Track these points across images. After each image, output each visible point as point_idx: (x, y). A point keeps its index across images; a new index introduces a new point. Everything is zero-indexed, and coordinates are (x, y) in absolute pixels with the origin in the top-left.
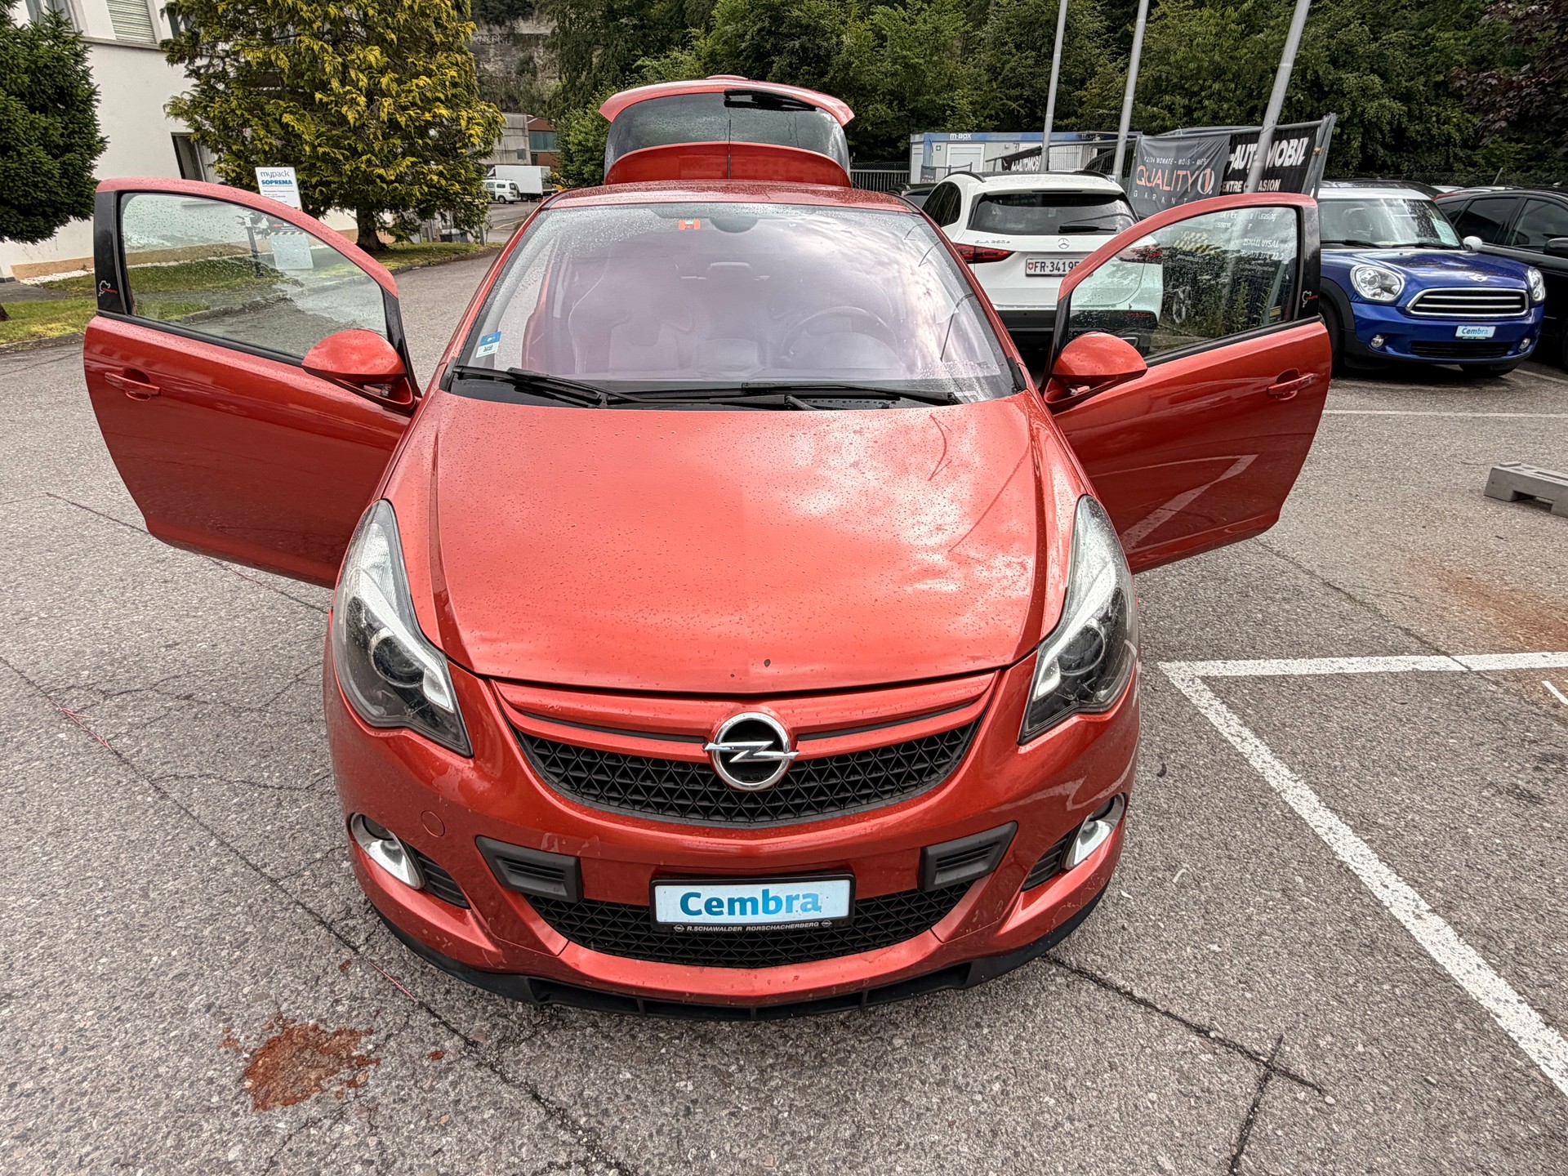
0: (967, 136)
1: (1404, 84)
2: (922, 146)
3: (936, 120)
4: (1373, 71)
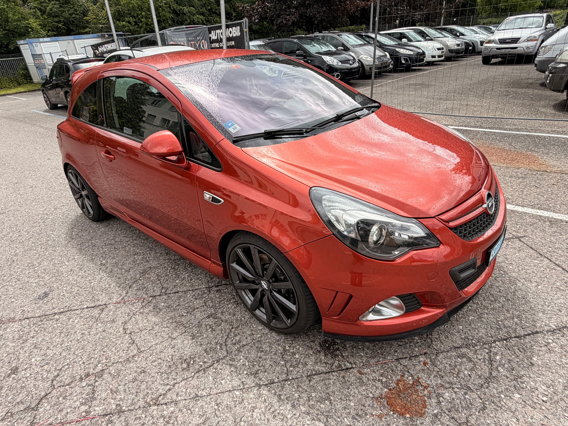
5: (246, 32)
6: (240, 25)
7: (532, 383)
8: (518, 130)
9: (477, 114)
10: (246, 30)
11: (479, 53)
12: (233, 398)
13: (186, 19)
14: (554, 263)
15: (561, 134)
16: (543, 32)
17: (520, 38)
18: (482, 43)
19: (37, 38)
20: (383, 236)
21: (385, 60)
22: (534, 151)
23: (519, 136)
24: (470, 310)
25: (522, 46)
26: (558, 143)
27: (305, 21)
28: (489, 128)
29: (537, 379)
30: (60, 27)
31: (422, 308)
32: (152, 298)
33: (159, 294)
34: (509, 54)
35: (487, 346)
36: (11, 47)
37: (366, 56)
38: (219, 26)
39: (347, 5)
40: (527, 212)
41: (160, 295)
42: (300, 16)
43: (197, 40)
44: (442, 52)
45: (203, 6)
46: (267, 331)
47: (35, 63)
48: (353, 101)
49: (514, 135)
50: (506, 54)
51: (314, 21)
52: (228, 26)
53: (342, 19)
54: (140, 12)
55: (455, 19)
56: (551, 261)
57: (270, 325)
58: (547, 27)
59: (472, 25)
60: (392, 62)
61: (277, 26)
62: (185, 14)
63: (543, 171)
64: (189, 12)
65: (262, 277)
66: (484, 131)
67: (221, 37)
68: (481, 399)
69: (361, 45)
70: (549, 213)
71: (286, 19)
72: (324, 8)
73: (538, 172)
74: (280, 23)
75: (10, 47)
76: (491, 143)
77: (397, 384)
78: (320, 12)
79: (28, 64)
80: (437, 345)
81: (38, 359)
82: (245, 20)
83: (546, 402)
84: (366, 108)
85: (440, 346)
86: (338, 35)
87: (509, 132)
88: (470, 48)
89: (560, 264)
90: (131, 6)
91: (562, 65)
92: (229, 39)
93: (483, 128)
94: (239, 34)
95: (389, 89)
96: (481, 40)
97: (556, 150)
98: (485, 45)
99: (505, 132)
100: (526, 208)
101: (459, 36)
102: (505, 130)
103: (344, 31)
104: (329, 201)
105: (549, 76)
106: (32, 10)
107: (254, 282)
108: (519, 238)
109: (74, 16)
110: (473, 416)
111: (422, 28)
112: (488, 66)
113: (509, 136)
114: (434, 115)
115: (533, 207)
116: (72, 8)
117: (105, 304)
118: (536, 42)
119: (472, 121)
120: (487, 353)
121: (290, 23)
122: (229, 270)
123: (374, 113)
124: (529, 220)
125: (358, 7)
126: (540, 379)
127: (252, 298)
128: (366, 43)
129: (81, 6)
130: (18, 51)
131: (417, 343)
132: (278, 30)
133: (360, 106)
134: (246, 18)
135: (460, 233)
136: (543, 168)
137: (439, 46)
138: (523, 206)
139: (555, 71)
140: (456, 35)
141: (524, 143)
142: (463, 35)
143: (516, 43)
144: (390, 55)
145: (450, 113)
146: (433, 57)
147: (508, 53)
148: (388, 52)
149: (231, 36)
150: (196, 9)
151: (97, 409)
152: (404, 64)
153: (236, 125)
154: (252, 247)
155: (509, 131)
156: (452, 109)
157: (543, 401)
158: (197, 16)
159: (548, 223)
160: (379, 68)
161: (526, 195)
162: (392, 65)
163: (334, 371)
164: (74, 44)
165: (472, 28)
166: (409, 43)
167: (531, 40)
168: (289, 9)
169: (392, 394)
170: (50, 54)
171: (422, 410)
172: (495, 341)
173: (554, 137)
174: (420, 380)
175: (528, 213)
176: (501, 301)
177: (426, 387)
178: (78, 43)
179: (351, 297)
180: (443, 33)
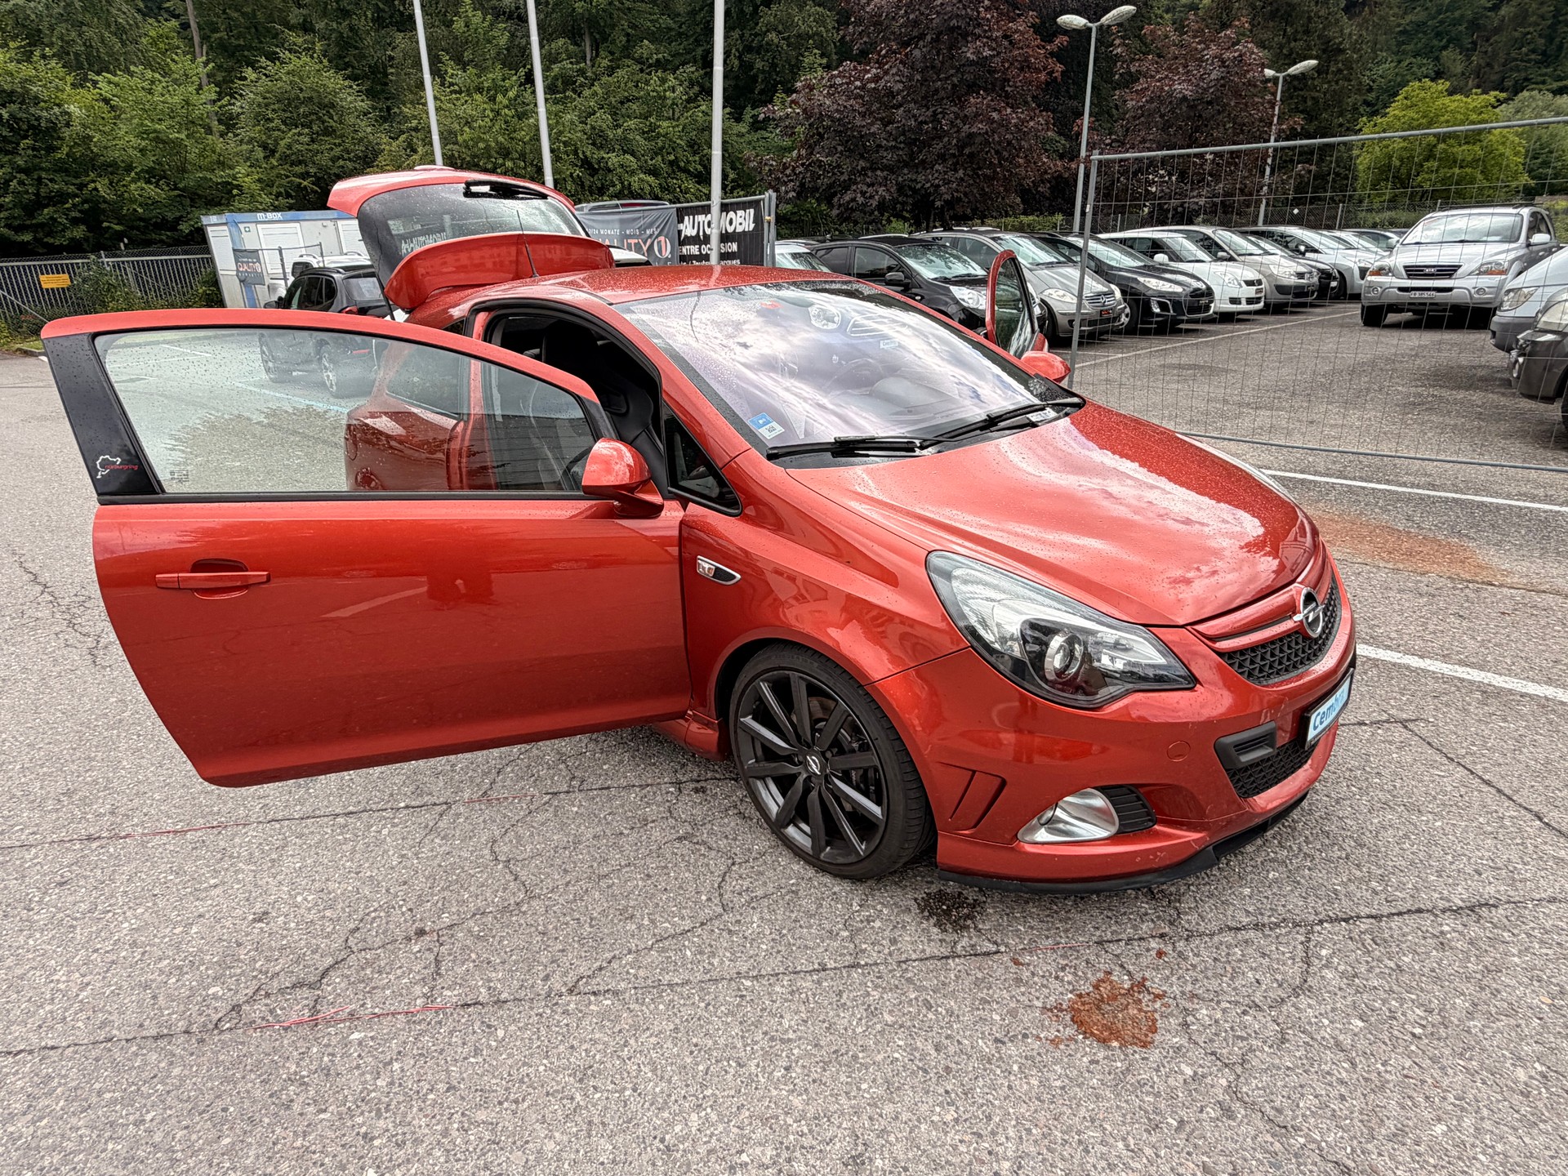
0: (278, 215)
1: (650, 162)
2: (225, 228)
3: (223, 198)
4: (625, 152)
5: (769, 223)
6: (755, 205)
7: (1393, 1002)
8: (1434, 487)
9: (1333, 445)
10: (769, 218)
11: (1356, 297)
12: (739, 989)
13: (612, 181)
14: (1480, 778)
15: (1540, 501)
16: (1522, 252)
17: (1460, 266)
18: (1363, 272)
19: (250, 211)
20: (1077, 659)
21: (1109, 302)
22: (1466, 536)
23: (1434, 501)
24: (1272, 860)
25: (1464, 287)
26: (1529, 520)
27: (910, 201)
28: (1362, 479)
29: (1405, 995)
30: (305, 187)
31: (1156, 827)
32: (548, 797)
33: (565, 788)
34: (1431, 304)
35: (1302, 930)
36: (184, 228)
37: (1061, 293)
38: (702, 206)
39: (1020, 166)
40: (1431, 668)
41: (568, 792)
42: (901, 189)
43: (644, 237)
44: (1259, 291)
45: (656, 154)
46: (811, 872)
47: (238, 270)
48: (1020, 388)
49: (1422, 498)
50: (1425, 304)
51: (934, 201)
52: (725, 208)
53: (1003, 199)
54: (500, 161)
55: (1296, 211)
56: (1472, 773)
57: (819, 859)
58: (1532, 241)
59: (1341, 228)
60: (1128, 310)
61: (842, 209)
62: (610, 171)
63: (1483, 583)
64: (622, 166)
65: (809, 747)
66: (1347, 486)
67: (708, 231)
68: (1278, 1024)
69: (1049, 265)
70: (1483, 674)
71: (863, 193)
72: (961, 173)
73: (1470, 585)
74: (848, 202)
75: (180, 227)
76: (1361, 513)
77: (1096, 987)
78: (949, 182)
79: (221, 272)
80: (1190, 920)
81: (310, 898)
82: (769, 197)
83: (1420, 1038)
84: (1053, 406)
85: (1198, 924)
86: (993, 239)
87: (1410, 490)
88: (1334, 284)
89: (1492, 779)
90: (481, 145)
91: (1549, 337)
92: (725, 238)
93: (1345, 478)
94: (752, 226)
95: (1114, 374)
96: (1362, 265)
97: (1523, 537)
98: (1369, 278)
99: (1400, 489)
100: (1428, 661)
101: (1303, 254)
102: (1400, 485)
103: (1006, 230)
104: (965, 582)
105: (1517, 361)
106: (244, 147)
107: (789, 759)
108: (1404, 723)
109: (341, 162)
110: (1257, 1053)
111: (1208, 231)
112: (1377, 331)
113: (1409, 499)
114: (1226, 442)
115: (1446, 658)
116: (340, 145)
117: (446, 803)
118: (1503, 277)
119: (1320, 462)
120: (1302, 943)
121: (875, 203)
122: (735, 732)
123: (1067, 419)
124: (1431, 684)
125: (1046, 172)
126: (1414, 997)
127: (781, 800)
128: (1062, 259)
129: (361, 140)
130: (199, 239)
131: (1146, 914)
132: (843, 218)
133: (1036, 401)
134: (770, 191)
135: (1241, 666)
136: (1483, 575)
137: (1252, 275)
138: (1421, 657)
139: (1532, 350)
140: (1296, 250)
141: (1446, 518)
142: (1316, 251)
143: (1450, 276)
144: (1123, 292)
145: (1265, 439)
146: (1234, 301)
147: (1428, 301)
148: (1117, 285)
149: (730, 229)
150: (638, 160)
151: (447, 993)
152: (1158, 315)
153: (774, 424)
154: (793, 675)
155: (1412, 487)
156: (1272, 429)
157: (1414, 1035)
158: (642, 176)
159: (1478, 695)
160: (1091, 323)
161: (1434, 633)
162: (1127, 316)
163: (959, 956)
164: (337, 229)
165: (1338, 234)
166: (1172, 264)
167: (1489, 272)
168: (874, 170)
169: (1083, 1004)
170: (280, 250)
171: (1146, 1036)
172: (1321, 922)
173: (1521, 508)
174: (1148, 984)
175: (1434, 673)
176: (1345, 846)
177: (1158, 996)
178: (345, 228)
179: (1003, 783)
180: (1262, 244)
